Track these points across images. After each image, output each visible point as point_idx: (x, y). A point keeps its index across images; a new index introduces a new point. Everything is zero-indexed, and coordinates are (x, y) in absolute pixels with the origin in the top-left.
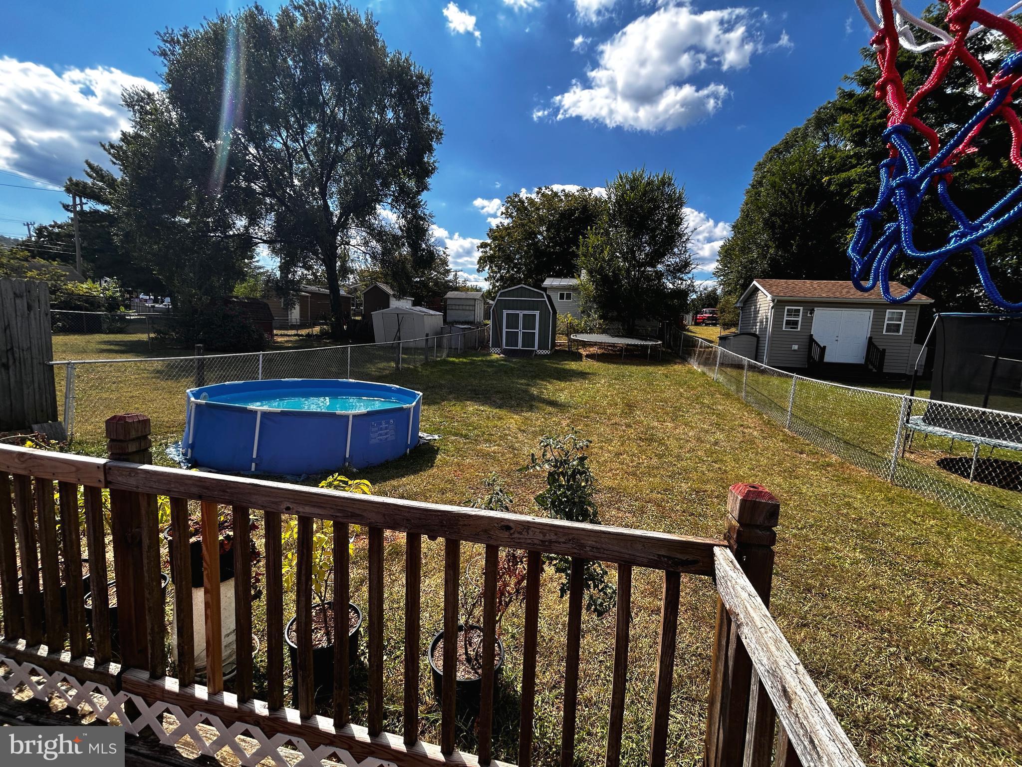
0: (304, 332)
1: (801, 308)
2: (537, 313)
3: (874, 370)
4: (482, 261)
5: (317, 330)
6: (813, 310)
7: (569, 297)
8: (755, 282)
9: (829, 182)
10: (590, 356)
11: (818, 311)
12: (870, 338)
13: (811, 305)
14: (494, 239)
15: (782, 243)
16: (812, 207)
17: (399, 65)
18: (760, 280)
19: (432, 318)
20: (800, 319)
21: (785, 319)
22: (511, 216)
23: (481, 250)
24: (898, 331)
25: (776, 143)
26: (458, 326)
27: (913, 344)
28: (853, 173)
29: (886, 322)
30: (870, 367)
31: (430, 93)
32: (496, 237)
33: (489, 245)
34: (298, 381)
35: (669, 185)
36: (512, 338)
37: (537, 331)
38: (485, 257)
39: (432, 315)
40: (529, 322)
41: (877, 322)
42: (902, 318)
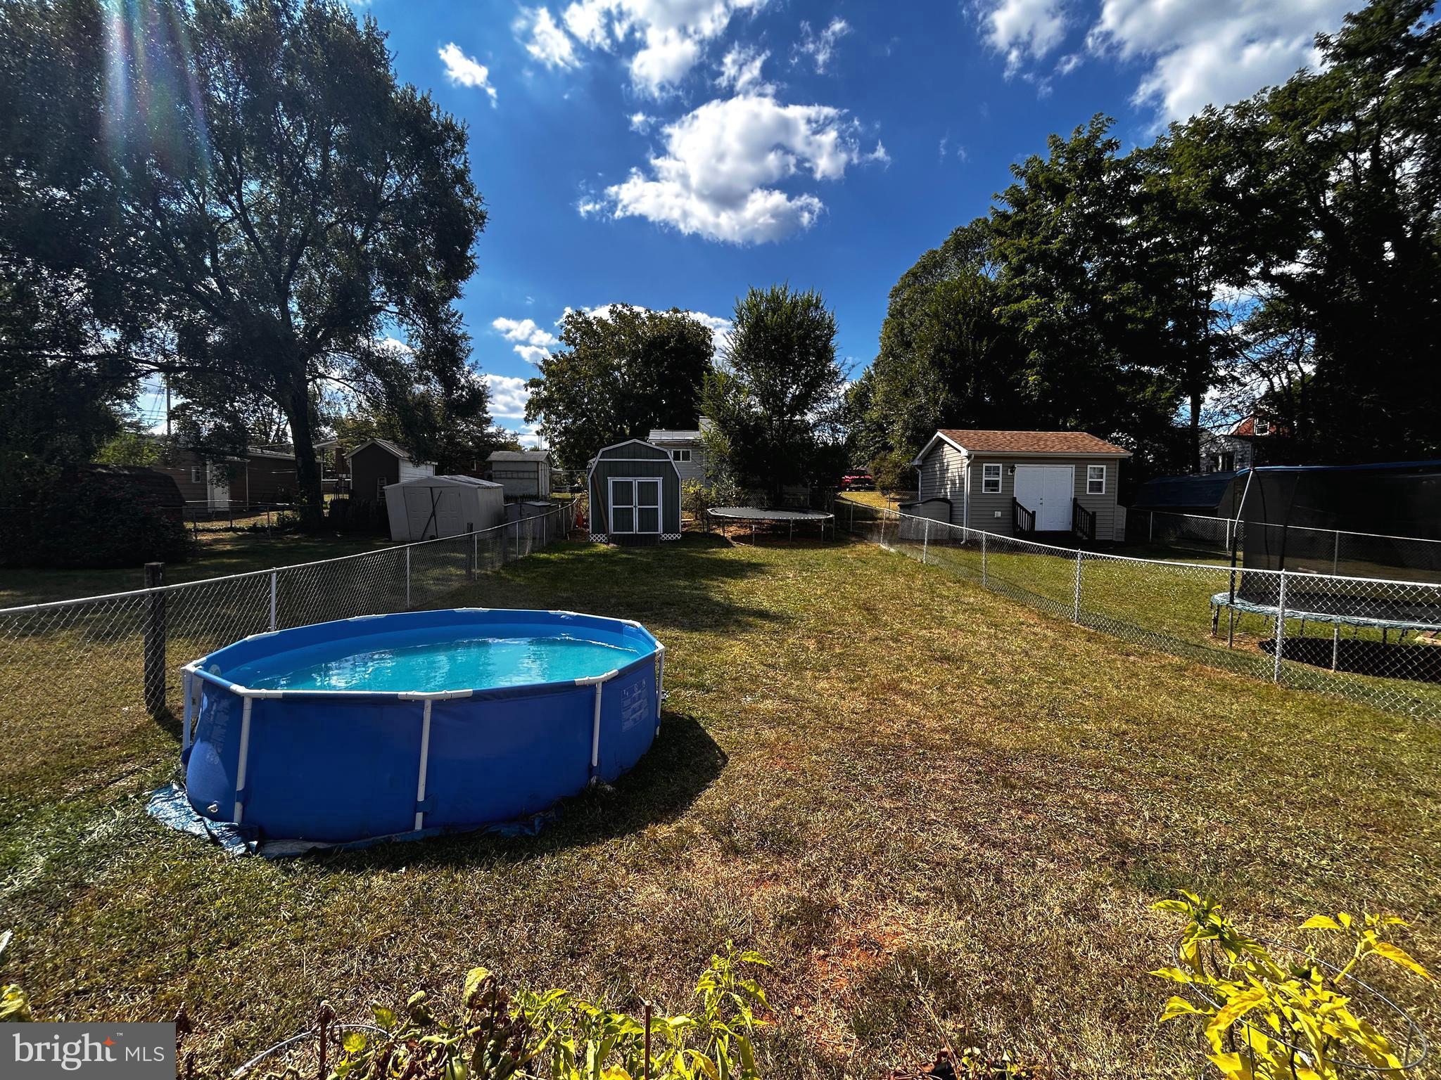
0: (244, 523)
1: (1001, 465)
2: (659, 480)
3: (1085, 538)
4: (534, 406)
5: (269, 518)
6: (1013, 467)
7: (686, 456)
8: (939, 434)
9: (1000, 315)
10: (738, 539)
11: (1020, 469)
12: (1075, 500)
13: (1011, 461)
14: (550, 374)
15: (956, 385)
16: (985, 343)
17: (414, 107)
18: (946, 431)
19: (489, 492)
20: (1000, 479)
21: (984, 479)
22: (573, 342)
23: (530, 390)
24: (1100, 490)
25: (912, 265)
26: (532, 503)
27: (1116, 506)
28: (1024, 305)
29: (1089, 480)
30: (1080, 534)
31: (465, 154)
32: (553, 371)
33: (543, 383)
34: (378, 619)
35: (817, 308)
36: (623, 518)
37: (660, 507)
38: (538, 401)
39: (488, 488)
40: (648, 493)
41: (1080, 478)
42: (1104, 476)
